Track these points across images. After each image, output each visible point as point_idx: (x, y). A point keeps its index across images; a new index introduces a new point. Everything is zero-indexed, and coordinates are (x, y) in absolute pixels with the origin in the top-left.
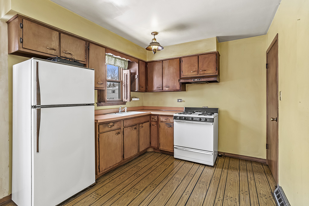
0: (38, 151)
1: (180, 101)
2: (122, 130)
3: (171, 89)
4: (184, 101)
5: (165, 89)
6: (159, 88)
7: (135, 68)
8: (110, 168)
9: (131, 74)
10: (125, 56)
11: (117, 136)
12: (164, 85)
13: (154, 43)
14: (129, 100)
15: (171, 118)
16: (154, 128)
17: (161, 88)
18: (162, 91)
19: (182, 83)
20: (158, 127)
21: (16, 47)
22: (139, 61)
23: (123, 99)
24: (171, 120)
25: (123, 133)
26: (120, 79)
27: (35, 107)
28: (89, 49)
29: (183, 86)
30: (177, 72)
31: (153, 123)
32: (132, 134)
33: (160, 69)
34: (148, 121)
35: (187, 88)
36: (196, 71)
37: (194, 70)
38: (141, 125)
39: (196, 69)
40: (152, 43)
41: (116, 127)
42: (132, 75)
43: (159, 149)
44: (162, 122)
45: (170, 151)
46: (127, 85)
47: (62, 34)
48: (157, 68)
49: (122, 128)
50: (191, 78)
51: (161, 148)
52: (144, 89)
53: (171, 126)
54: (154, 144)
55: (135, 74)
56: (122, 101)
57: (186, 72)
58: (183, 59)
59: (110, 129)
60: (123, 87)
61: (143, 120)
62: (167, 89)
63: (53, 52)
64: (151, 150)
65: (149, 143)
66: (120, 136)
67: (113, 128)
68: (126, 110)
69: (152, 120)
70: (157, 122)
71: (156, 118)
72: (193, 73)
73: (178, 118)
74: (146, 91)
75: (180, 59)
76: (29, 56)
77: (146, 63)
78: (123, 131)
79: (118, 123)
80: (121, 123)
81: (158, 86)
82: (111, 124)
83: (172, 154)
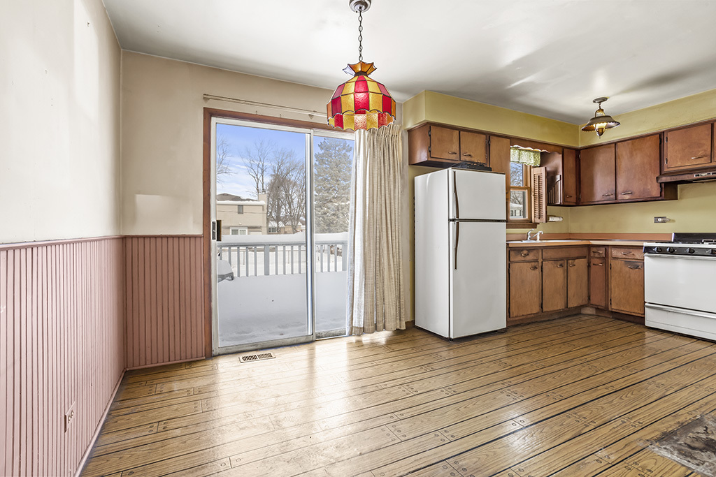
0: (456, 268)
1: (660, 220)
2: (540, 265)
3: (636, 196)
4: (674, 221)
5: (621, 197)
6: (608, 197)
7: (557, 161)
8: (523, 317)
9: (547, 173)
10: (540, 145)
11: (533, 271)
12: (620, 189)
13: (600, 119)
14: (545, 220)
15: (637, 251)
16: (597, 271)
17: (613, 196)
18: (616, 202)
19: (666, 184)
20: (607, 267)
21: (422, 156)
22: (563, 150)
23: (533, 218)
24: (638, 254)
25: (542, 268)
26: (526, 185)
27: (453, 220)
28: (489, 145)
29: (670, 190)
30: (653, 161)
31: (594, 261)
32: (555, 274)
33: (611, 159)
34: (585, 257)
35: (681, 192)
36: (706, 156)
37: (701, 153)
38: (570, 261)
39: (705, 151)
40: (596, 118)
41: (531, 257)
42: (551, 177)
43: (610, 309)
44: (616, 258)
45: (637, 315)
46: (539, 193)
47: (461, 132)
48: (604, 160)
49: (540, 261)
50: (691, 171)
51: (614, 307)
52: (573, 199)
53: (639, 266)
54: (597, 299)
55: (555, 173)
56: (531, 222)
57: (678, 160)
58: (669, 135)
59: (523, 259)
60: (533, 197)
61: (575, 253)
62: (627, 197)
63: (453, 157)
64: (589, 311)
65: (587, 298)
66: (538, 272)
67: (528, 258)
68: (538, 237)
69: (592, 254)
70: (605, 259)
71: (602, 251)
72: (698, 160)
73: (655, 249)
74: (578, 203)
75: (661, 137)
76: (440, 165)
77: (577, 151)
78: (542, 266)
79: (535, 252)
80: (538, 253)
81: (605, 192)
82: (525, 252)
83: (640, 320)
